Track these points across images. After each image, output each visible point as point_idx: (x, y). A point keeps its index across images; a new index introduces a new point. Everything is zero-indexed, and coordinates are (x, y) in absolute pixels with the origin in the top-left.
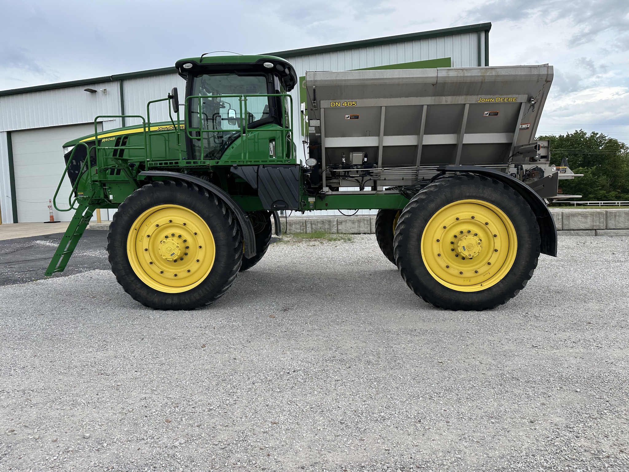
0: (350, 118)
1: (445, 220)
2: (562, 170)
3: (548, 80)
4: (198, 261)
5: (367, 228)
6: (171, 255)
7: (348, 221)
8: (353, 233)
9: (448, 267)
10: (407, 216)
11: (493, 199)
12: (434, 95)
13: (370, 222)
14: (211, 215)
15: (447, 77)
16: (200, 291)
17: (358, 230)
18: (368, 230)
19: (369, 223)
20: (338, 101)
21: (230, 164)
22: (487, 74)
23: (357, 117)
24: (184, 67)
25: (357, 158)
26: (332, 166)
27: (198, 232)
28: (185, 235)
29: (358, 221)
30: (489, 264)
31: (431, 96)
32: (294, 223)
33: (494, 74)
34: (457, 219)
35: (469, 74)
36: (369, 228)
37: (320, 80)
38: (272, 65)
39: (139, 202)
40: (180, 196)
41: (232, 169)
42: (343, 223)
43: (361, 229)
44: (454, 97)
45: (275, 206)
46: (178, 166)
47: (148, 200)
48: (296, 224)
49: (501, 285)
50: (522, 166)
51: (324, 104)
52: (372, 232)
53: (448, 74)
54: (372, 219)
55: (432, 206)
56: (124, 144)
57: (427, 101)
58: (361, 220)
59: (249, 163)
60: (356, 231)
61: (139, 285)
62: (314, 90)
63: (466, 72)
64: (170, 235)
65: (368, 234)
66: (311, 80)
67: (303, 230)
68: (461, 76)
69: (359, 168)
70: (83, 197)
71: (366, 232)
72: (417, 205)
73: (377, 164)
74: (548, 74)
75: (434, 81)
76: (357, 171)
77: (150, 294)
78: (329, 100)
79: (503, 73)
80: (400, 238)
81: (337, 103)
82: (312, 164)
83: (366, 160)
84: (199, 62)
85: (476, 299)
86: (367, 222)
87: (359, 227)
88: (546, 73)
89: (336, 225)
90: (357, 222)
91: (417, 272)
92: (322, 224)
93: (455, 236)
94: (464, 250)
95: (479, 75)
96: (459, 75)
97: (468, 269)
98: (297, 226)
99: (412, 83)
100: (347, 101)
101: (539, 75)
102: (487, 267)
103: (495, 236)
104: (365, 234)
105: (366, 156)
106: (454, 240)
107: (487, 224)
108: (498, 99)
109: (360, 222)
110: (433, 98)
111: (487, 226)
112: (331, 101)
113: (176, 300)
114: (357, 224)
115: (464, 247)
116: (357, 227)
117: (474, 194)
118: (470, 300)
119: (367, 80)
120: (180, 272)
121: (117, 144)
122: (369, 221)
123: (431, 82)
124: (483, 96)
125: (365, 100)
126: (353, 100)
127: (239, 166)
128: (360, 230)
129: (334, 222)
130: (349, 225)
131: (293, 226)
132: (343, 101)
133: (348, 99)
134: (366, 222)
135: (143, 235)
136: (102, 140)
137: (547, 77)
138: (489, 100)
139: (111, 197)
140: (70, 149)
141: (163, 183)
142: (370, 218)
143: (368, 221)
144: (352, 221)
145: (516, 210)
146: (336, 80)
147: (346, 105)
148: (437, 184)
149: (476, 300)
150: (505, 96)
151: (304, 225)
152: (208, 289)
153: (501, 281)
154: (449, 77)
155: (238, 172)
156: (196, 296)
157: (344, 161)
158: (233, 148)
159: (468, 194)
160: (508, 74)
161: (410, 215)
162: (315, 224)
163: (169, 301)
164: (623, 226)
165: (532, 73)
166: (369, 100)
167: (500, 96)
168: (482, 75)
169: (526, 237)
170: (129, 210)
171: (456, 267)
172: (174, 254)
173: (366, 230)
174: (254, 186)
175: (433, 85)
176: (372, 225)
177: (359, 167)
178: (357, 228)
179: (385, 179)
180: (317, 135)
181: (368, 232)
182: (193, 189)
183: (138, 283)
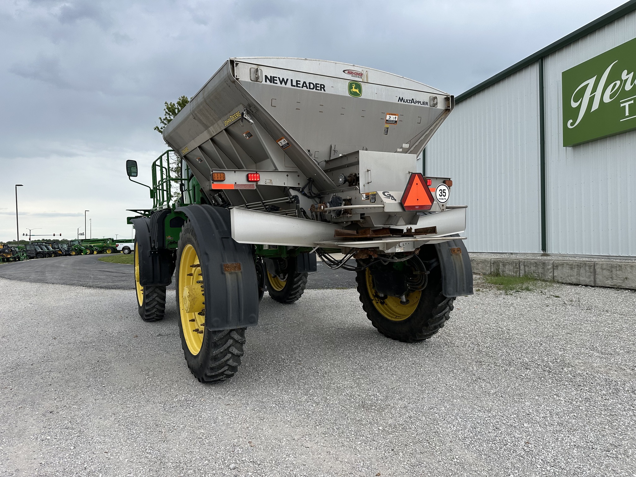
5: (589, 277)
7: (565, 265)
8: (571, 282)
13: (595, 269)
17: (577, 279)
18: (590, 281)
19: (592, 270)
29: (578, 265)
32: (508, 262)
36: (592, 278)
42: (560, 268)
43: (582, 279)
48: (510, 265)
52: (596, 285)
54: (597, 264)
57: (206, 136)
58: (582, 265)
60: (574, 281)
67: (516, 273)
71: (588, 283)
86: (590, 269)
87: (579, 274)
89: (552, 270)
90: (576, 267)
92: (535, 267)
98: (510, 266)
104: (586, 286)
109: (580, 268)
114: (576, 270)
116: (575, 274)
122: (592, 267)
124: (223, 119)
128: (579, 280)
129: (548, 265)
130: (566, 270)
131: (507, 267)
134: (587, 268)
143: (590, 266)
144: (571, 265)
150: (232, 113)
151: (518, 266)
162: (528, 266)
173: (587, 281)
178: (576, 277)
181: (590, 284)
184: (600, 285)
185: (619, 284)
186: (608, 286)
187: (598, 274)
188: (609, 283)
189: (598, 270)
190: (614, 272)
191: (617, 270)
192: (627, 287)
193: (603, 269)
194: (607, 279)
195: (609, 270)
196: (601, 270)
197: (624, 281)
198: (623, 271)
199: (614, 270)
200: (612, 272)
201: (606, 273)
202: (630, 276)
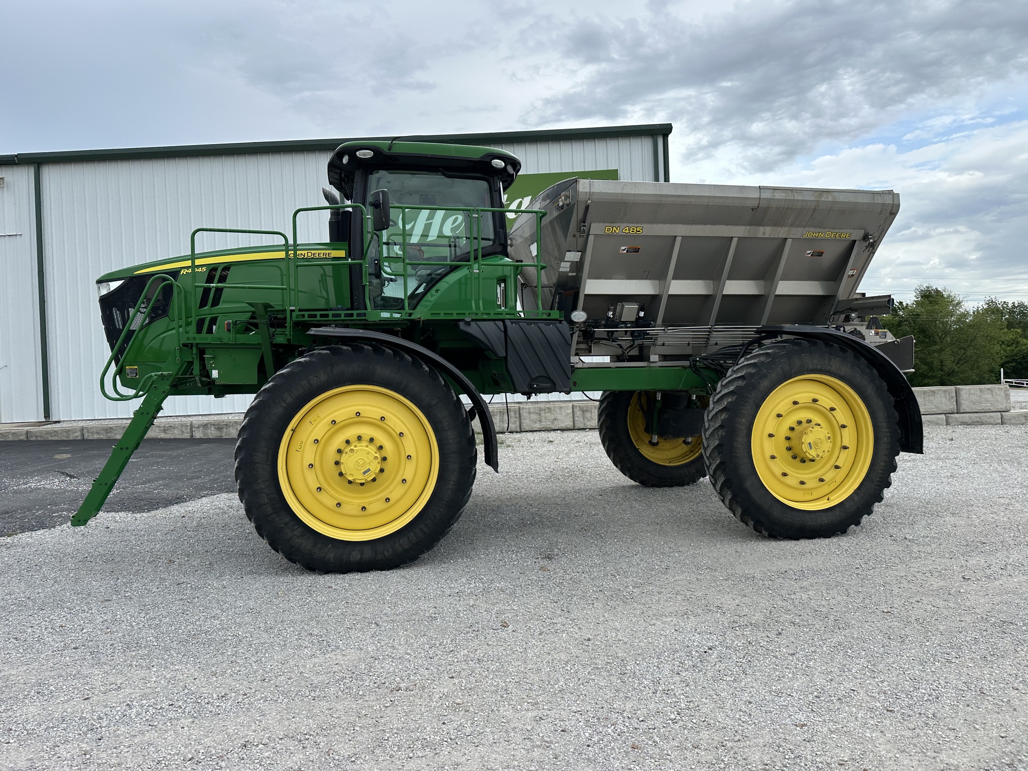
0: (627, 252)
1: (778, 404)
2: (882, 335)
3: (893, 212)
4: (404, 481)
6: (364, 473)
9: (785, 475)
10: (730, 400)
11: (843, 373)
12: (750, 224)
14: (434, 402)
15: (772, 199)
16: (412, 534)
17: (500, 426)
18: (516, 427)
19: (517, 415)
20: (617, 225)
21: (455, 317)
22: (822, 200)
23: (637, 250)
24: (358, 155)
25: (630, 311)
26: (592, 322)
27: (405, 431)
28: (381, 438)
29: (500, 412)
30: (837, 467)
31: (745, 225)
33: (830, 199)
34: (795, 403)
35: (800, 198)
36: (518, 423)
37: (598, 193)
38: (503, 164)
39: (305, 382)
40: (381, 370)
41: (462, 326)
44: (775, 228)
45: (535, 386)
46: (366, 320)
47: (323, 377)
49: (856, 498)
50: (844, 328)
51: (596, 228)
52: (522, 430)
53: (775, 196)
55: (765, 383)
56: (223, 279)
57: (738, 231)
59: (485, 317)
61: (300, 530)
62: (587, 208)
63: (796, 194)
64: (353, 439)
65: (517, 432)
66: (585, 191)
68: (790, 200)
69: (629, 327)
70: (162, 374)
71: (513, 429)
72: (744, 383)
73: (655, 320)
74: (893, 204)
75: (755, 204)
76: (626, 332)
77: (318, 545)
78: (604, 222)
79: (841, 198)
80: (720, 433)
81: (614, 228)
82: (580, 319)
83: (642, 314)
84: (386, 150)
85: (825, 520)
86: (515, 414)
88: (892, 203)
90: (498, 413)
91: (748, 484)
93: (792, 429)
94: (811, 448)
95: (812, 199)
96: (788, 198)
97: (809, 475)
99: (726, 204)
100: (630, 225)
101: (883, 205)
102: (834, 472)
103: (844, 426)
104: (511, 432)
105: (641, 309)
106: (789, 434)
107: (832, 409)
108: (828, 234)
110: (748, 227)
111: (832, 412)
112: (607, 224)
113: (368, 554)
114: (498, 417)
115: (810, 444)
116: (498, 422)
117: (819, 367)
118: (819, 523)
119: (666, 196)
120: (370, 503)
121: (210, 279)
122: (518, 412)
123: (751, 205)
124: (811, 229)
125: (655, 226)
126: (639, 225)
127: (473, 320)
132: (625, 225)
133: (632, 223)
135: (304, 440)
136: (180, 271)
137: (892, 207)
138: (817, 235)
139: (215, 374)
140: (114, 285)
141: (350, 348)
142: (519, 408)
145: (870, 390)
146: (622, 194)
147: (627, 231)
148: (769, 351)
149: (826, 522)
150: (837, 231)
152: (425, 529)
153: (856, 492)
154: (774, 199)
155: (473, 329)
156: (404, 543)
157: (612, 316)
158: (437, 291)
159: (811, 367)
160: (847, 200)
161: (734, 398)
163: (356, 556)
164: (980, 408)
165: (876, 202)
166: (661, 226)
167: (831, 230)
168: (816, 199)
169: (883, 425)
170: (286, 395)
171: (796, 474)
172: (369, 470)
173: (513, 427)
174: (502, 353)
175: (753, 209)
176: (522, 418)
177: (629, 325)
179: (663, 344)
180: (570, 274)
181: (516, 430)
182: (402, 358)
183: (296, 528)
184: (527, 430)
185: (548, 426)
186: (535, 429)
187: (524, 419)
188: (537, 426)
189: (524, 414)
190: (543, 415)
191: (545, 413)
192: (556, 428)
193: (530, 413)
194: (535, 422)
195: (537, 413)
196: (528, 415)
197: (553, 422)
198: (552, 412)
199: (543, 413)
200: (540, 415)
201: (534, 417)
202: (559, 417)
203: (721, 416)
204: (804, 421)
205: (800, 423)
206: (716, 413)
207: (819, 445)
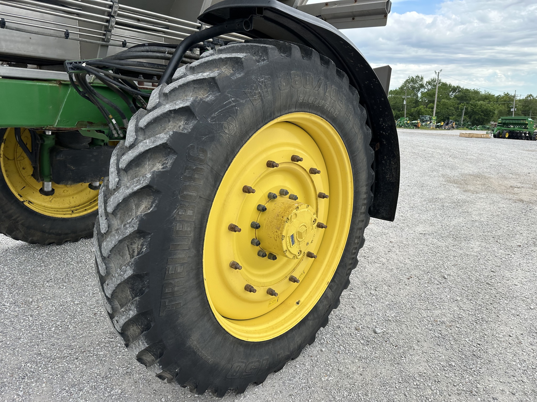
1: (247, 168)
9: (249, 288)
30: (309, 255)
34: (270, 164)
93: (262, 209)
94: (294, 242)
97: (278, 274)
103: (322, 195)
106: (257, 218)
107: (313, 171)
111: (312, 176)
115: (292, 236)
171: (262, 279)
203: (138, 206)
204: (277, 192)
205: (272, 197)
206: (126, 200)
207: (304, 235)
